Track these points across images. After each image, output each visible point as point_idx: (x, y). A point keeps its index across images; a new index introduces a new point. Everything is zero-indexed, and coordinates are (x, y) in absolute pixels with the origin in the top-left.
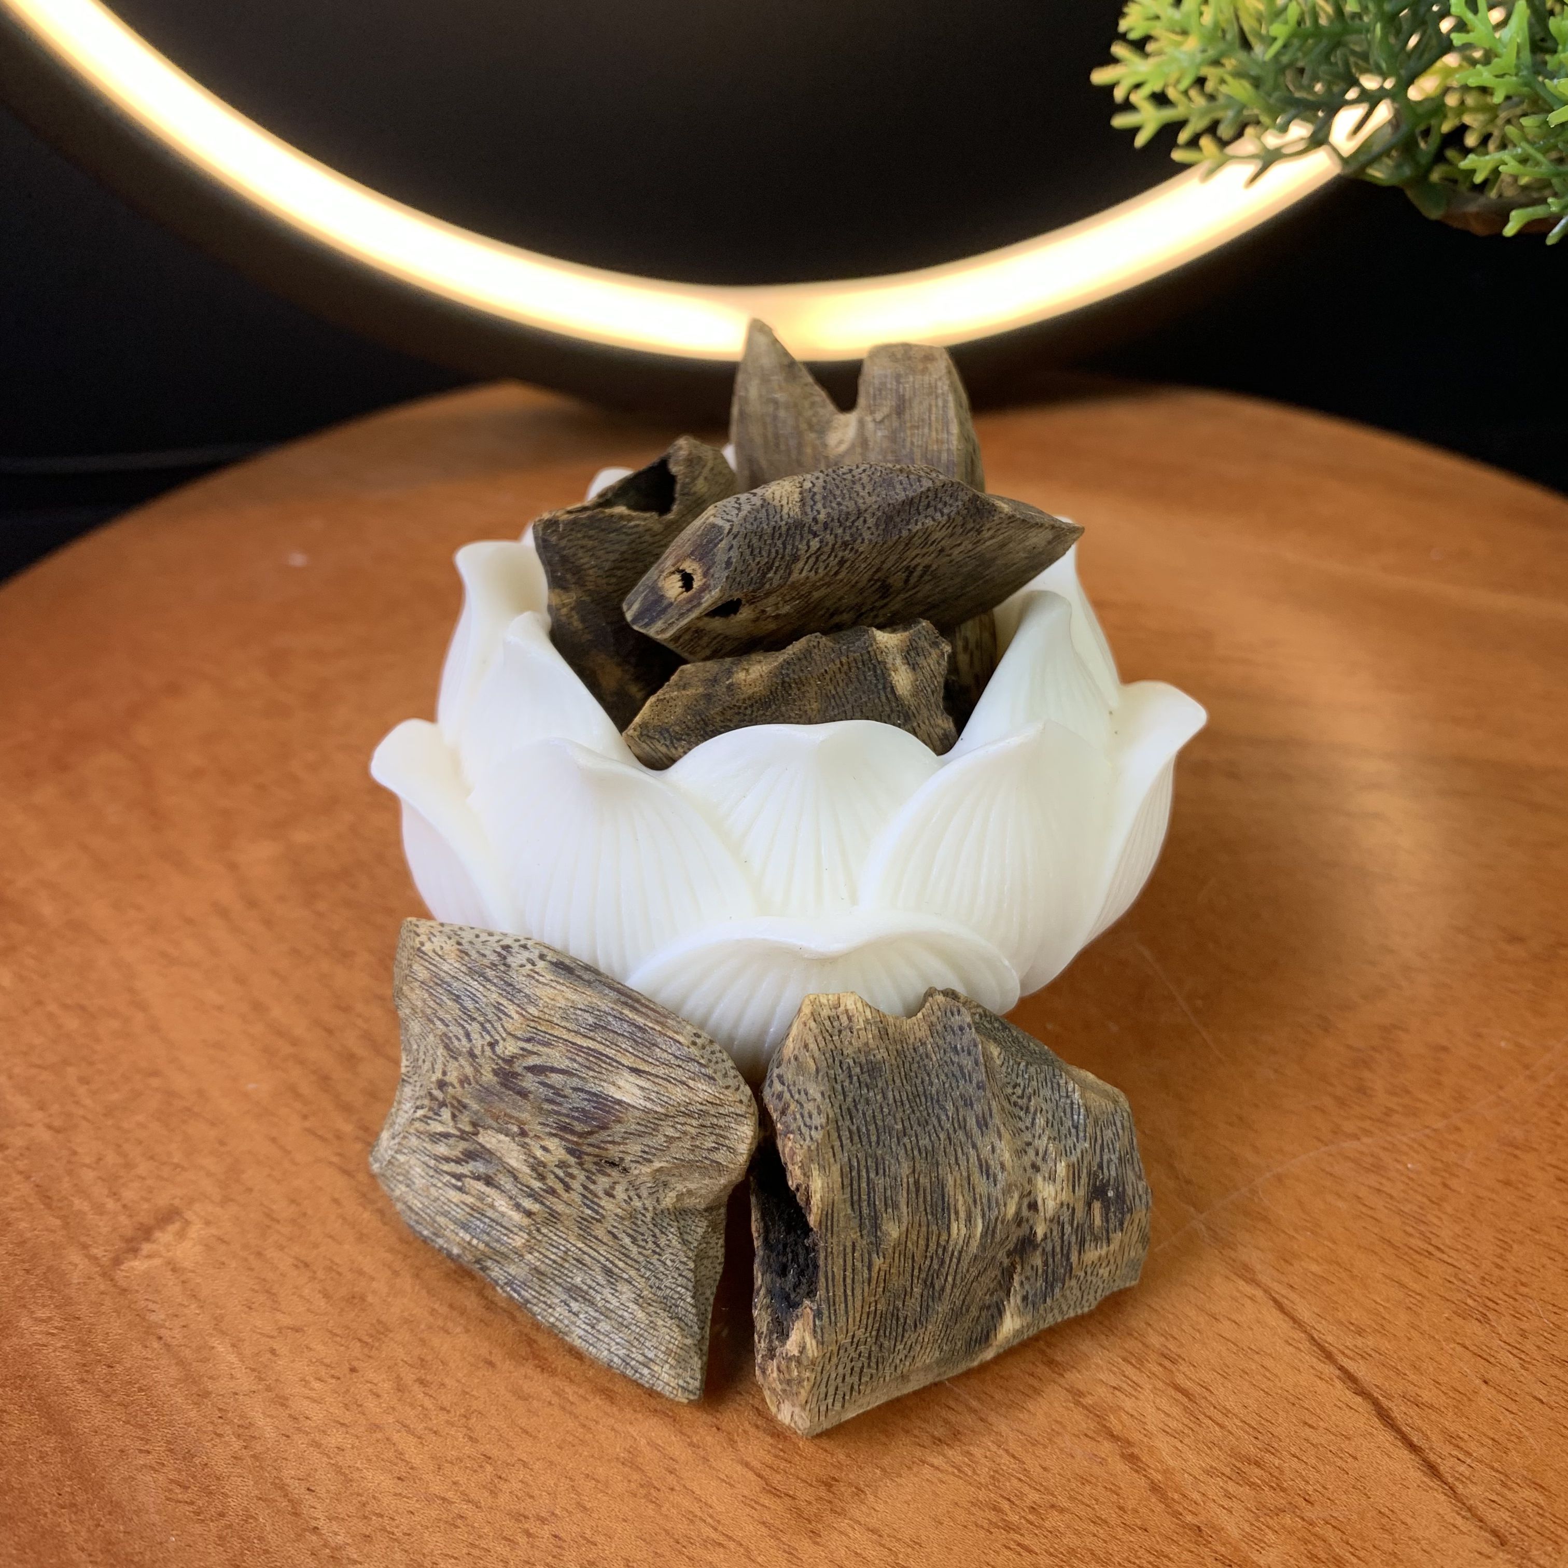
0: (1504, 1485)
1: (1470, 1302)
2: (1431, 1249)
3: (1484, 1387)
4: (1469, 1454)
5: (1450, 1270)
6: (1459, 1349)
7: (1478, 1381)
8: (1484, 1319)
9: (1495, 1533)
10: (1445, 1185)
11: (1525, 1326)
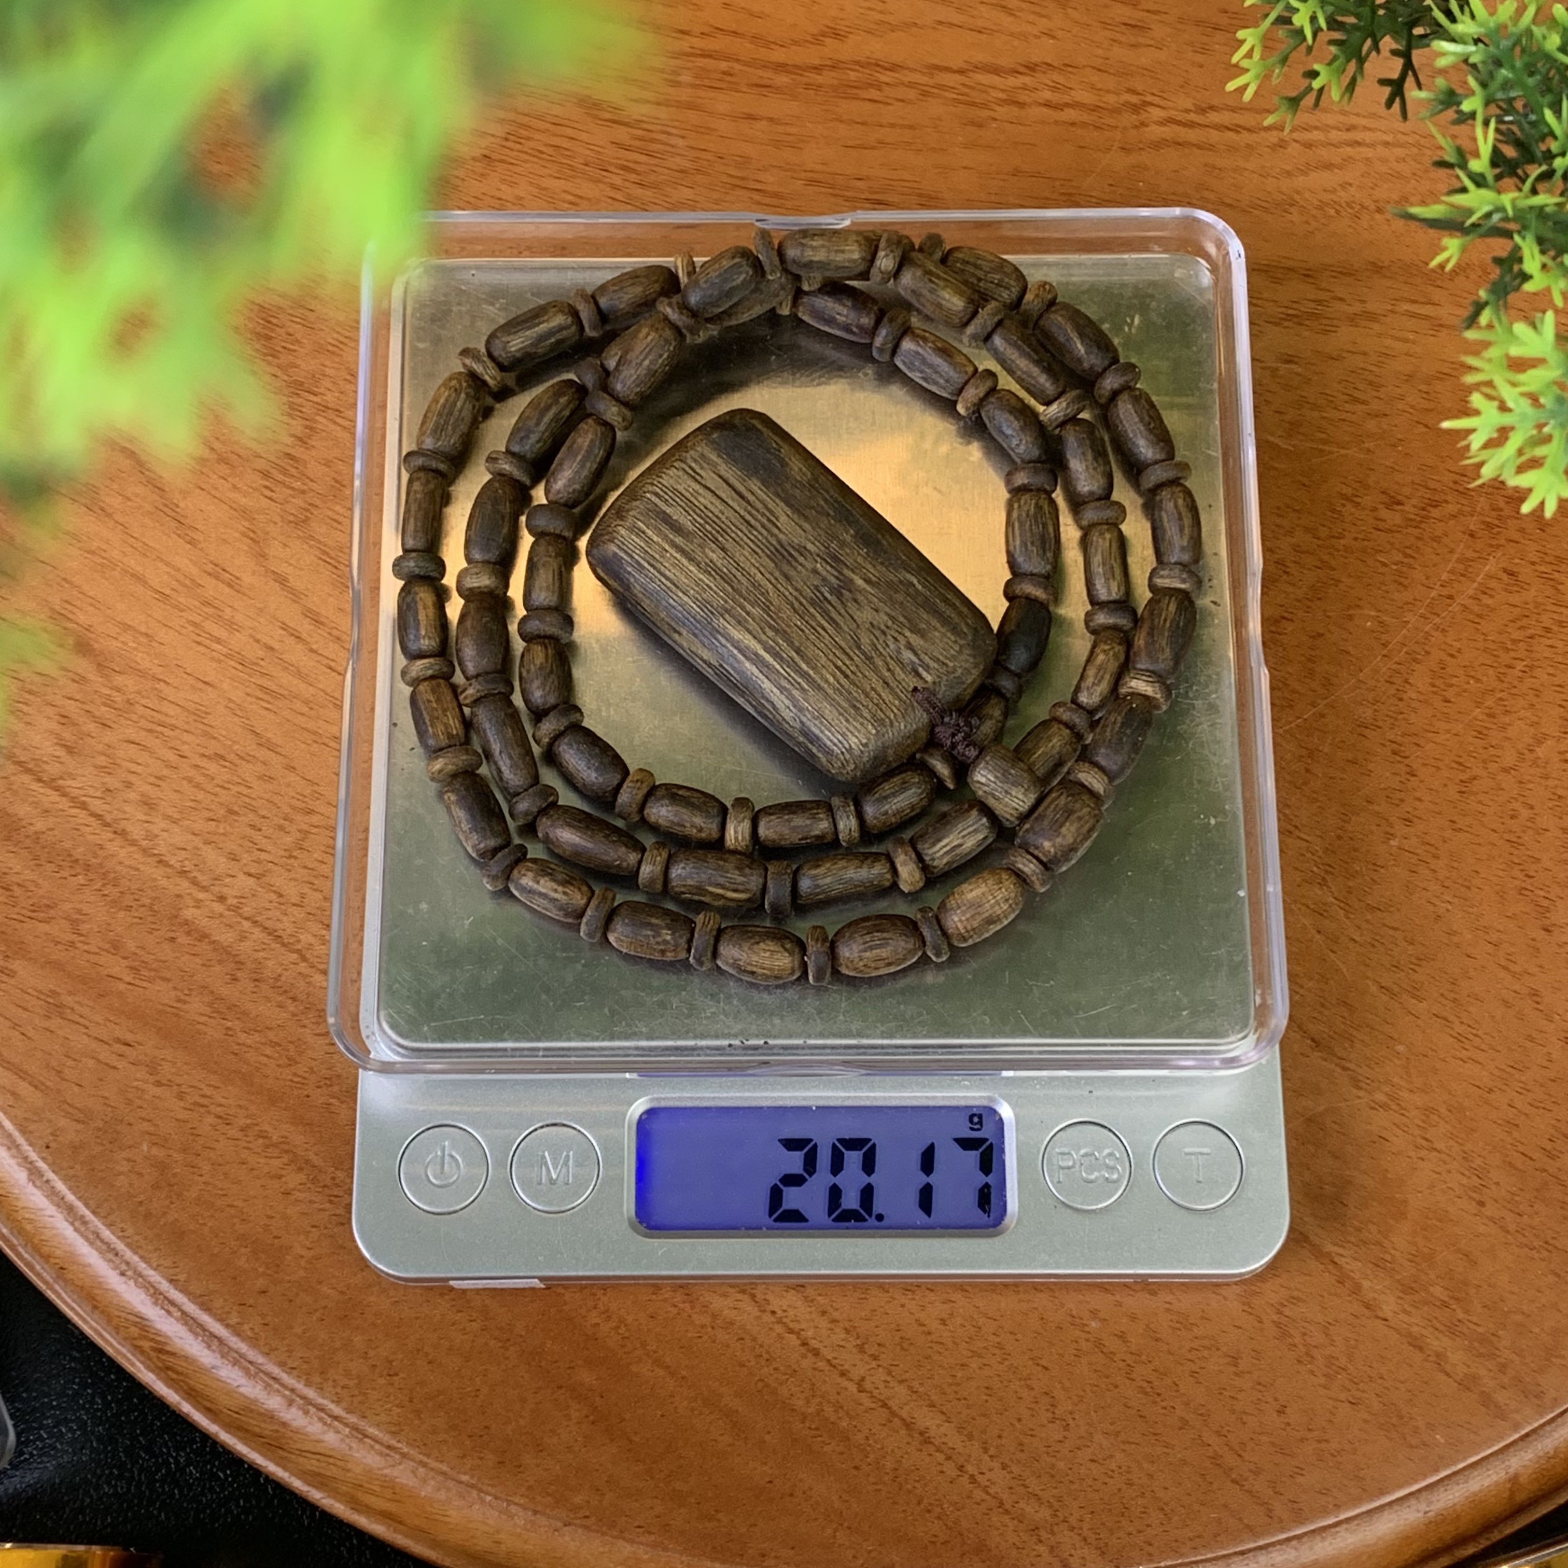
0: (1323, 1005)
1: (1315, 869)
2: (1292, 829)
3: (1318, 936)
4: (1302, 987)
5: (1305, 844)
6: (1303, 908)
7: (1314, 932)
8: (1323, 883)
9: (1313, 1040)
10: (1307, 770)
11: (1351, 884)
